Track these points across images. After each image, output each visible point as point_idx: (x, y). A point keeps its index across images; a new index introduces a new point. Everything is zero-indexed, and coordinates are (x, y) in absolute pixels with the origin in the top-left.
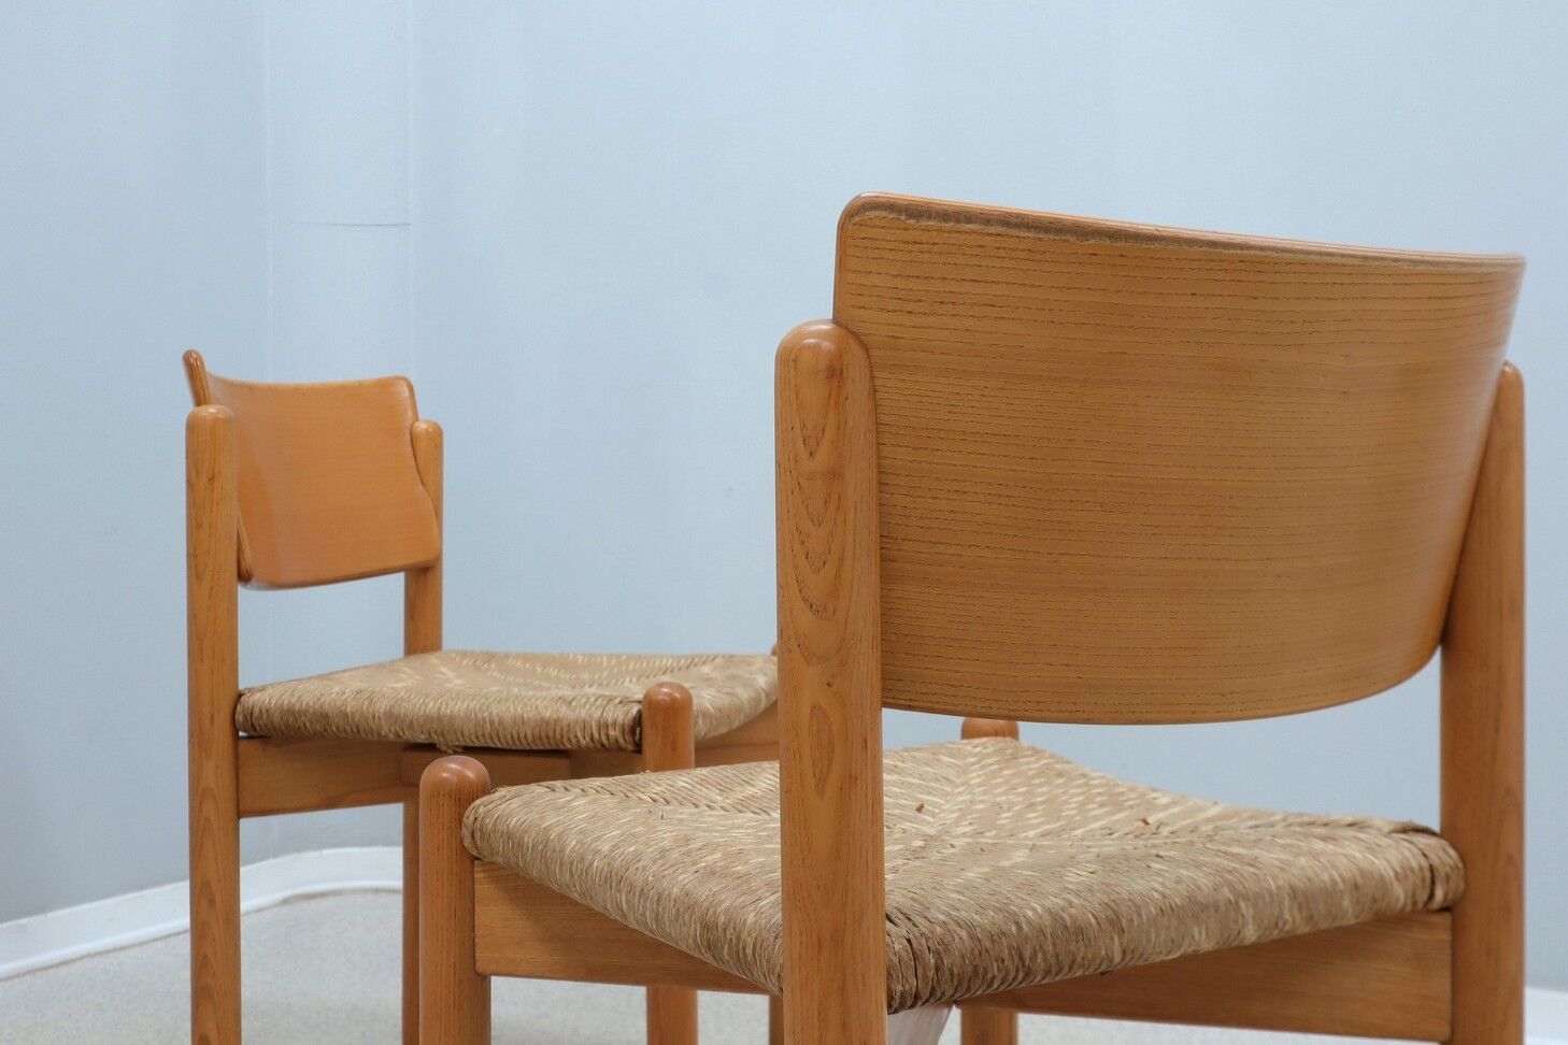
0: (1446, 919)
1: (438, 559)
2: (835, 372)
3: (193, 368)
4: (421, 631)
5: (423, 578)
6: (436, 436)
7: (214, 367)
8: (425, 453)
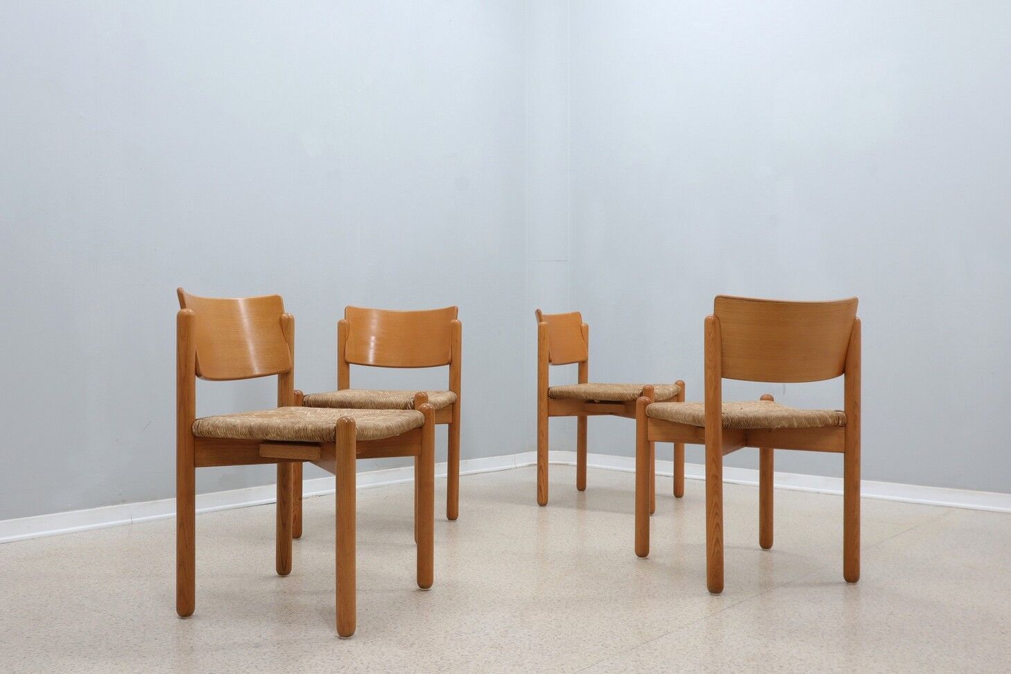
0: (843, 428)
1: (587, 359)
2: (714, 323)
3: (538, 313)
4: (582, 377)
5: (583, 364)
6: (587, 327)
7: (543, 313)
8: (583, 332)
